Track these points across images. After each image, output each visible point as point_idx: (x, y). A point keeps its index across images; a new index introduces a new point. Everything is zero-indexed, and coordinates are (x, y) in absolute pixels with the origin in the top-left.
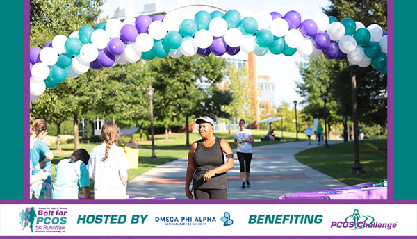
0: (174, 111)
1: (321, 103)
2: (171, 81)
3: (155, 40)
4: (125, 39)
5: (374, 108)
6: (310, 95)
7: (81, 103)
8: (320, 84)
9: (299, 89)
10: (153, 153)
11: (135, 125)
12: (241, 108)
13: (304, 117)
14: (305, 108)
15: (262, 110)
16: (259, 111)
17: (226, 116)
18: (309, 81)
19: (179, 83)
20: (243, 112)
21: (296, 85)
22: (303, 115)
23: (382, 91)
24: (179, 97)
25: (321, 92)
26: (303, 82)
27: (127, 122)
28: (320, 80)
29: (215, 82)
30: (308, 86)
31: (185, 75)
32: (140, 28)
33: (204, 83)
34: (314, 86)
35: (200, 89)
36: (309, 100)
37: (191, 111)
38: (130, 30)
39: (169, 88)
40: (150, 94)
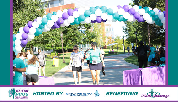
0: (71, 42)
1: (135, 36)
2: (69, 29)
5: (158, 37)
8: (134, 28)
9: (124, 30)
10: (64, 61)
11: (52, 49)
12: (99, 40)
13: (127, 43)
14: (128, 38)
15: (109, 40)
16: (107, 41)
18: (128, 26)
19: (72, 30)
20: (100, 41)
21: (123, 29)
22: (127, 42)
23: (161, 30)
25: (134, 31)
27: (49, 48)
28: (134, 26)
29: (88, 29)
30: (128, 28)
32: (69, 14)
33: (83, 29)
34: (131, 28)
35: (82, 32)
36: (129, 35)
37: (78, 42)
38: (66, 15)
39: (68, 32)
40: (61, 35)
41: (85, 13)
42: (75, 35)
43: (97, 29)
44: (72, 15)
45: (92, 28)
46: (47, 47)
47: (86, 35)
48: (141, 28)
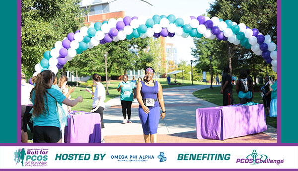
0: (117, 66)
1: (208, 62)
3: (133, 29)
4: (118, 28)
5: (241, 65)
8: (206, 50)
9: (193, 53)
10: (107, 92)
11: (90, 75)
12: (157, 64)
13: (196, 70)
14: (197, 65)
15: (171, 65)
16: (167, 66)
18: (199, 47)
19: (120, 48)
20: (158, 67)
21: (191, 50)
23: (245, 55)
24: (120, 57)
25: (207, 55)
26: (196, 49)
27: (85, 73)
28: (206, 47)
29: (142, 48)
30: (199, 51)
31: (124, 43)
32: (126, 23)
33: (135, 49)
34: (203, 51)
35: (133, 52)
36: (199, 60)
37: (128, 66)
38: (121, 24)
39: (114, 52)
40: (106, 55)
41: (146, 22)
42: (123, 57)
43: (154, 48)
44: (130, 25)
45: (148, 48)
46: (83, 71)
47: (139, 57)
48: (218, 51)
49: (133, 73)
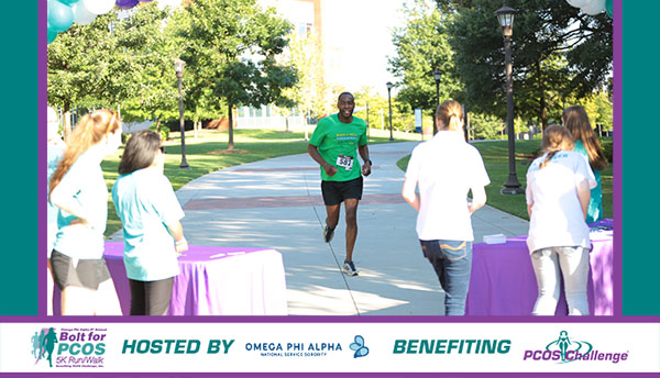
1: (426, 87)
2: (207, 51)
6: (408, 74)
7: (76, 83)
8: (422, 58)
9: (391, 66)
10: (184, 159)
11: (150, 118)
13: (399, 106)
14: (400, 94)
17: (289, 104)
18: (405, 53)
20: (309, 99)
21: (387, 60)
24: (218, 75)
26: (397, 56)
27: (139, 113)
28: (421, 51)
29: (271, 53)
30: (405, 60)
31: (228, 42)
33: (256, 55)
34: (415, 62)
36: (406, 82)
40: (179, 69)
43: (300, 56)
45: (287, 52)
46: (133, 109)
47: (264, 75)
49: (251, 114)
